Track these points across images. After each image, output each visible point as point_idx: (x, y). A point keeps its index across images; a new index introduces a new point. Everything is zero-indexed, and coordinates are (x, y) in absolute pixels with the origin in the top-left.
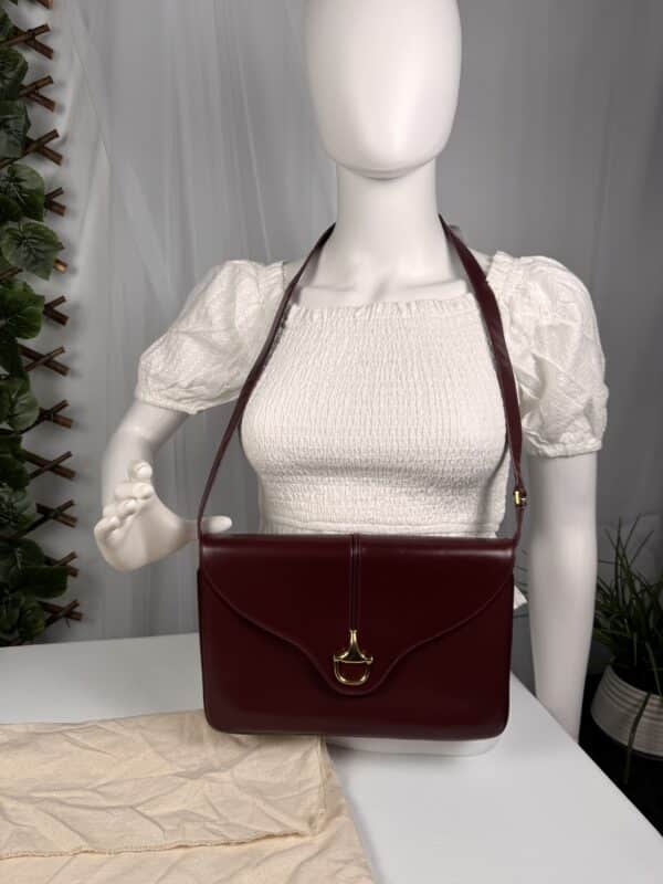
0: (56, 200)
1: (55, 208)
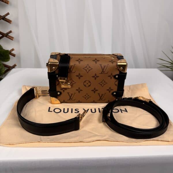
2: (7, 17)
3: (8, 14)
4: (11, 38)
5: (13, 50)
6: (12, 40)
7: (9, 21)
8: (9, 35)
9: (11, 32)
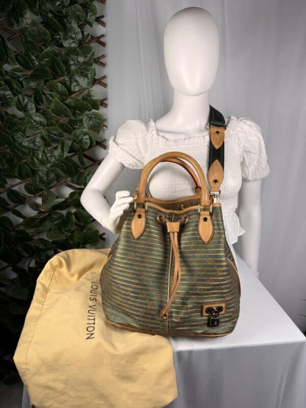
0: (104, 102)
1: (104, 105)
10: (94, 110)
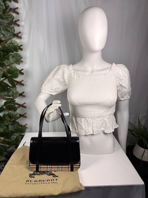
1: (21, 49)
2: (24, 105)
3: (25, 103)
4: (26, 117)
5: (26, 124)
6: (26, 118)
7: (25, 107)
8: (25, 115)
9: (26, 113)
10: (15, 52)
